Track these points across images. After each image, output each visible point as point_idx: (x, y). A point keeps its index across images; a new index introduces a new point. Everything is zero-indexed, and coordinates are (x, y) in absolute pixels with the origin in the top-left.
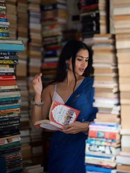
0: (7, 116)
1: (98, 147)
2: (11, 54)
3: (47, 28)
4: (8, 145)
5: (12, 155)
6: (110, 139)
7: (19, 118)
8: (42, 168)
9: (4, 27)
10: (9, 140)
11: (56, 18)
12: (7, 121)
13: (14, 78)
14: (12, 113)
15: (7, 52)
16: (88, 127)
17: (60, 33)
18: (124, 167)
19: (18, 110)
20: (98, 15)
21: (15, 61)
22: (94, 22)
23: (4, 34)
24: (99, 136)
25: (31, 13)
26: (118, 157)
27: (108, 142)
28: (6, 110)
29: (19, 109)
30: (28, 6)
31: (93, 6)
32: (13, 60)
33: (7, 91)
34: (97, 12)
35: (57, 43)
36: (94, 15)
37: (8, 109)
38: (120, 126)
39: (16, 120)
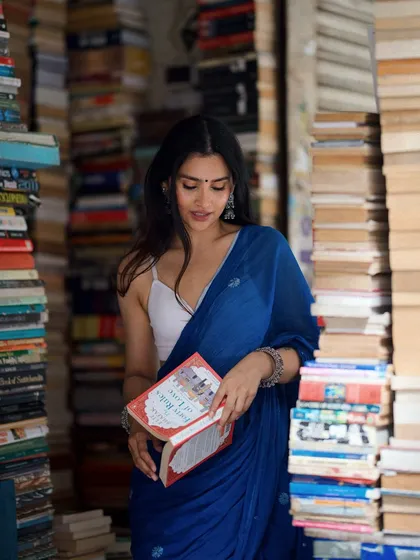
0: (11, 361)
1: (327, 427)
2: (21, 176)
3: (86, 102)
4: (15, 446)
5: (25, 479)
6: (361, 404)
7: (42, 366)
8: (108, 520)
9: (6, 91)
10: (18, 433)
11: (116, 74)
12: (12, 375)
13: (29, 247)
14: (26, 352)
15: (9, 169)
16: (299, 371)
17: (130, 121)
18: (403, 480)
19: (40, 345)
20: (253, 66)
21: (32, 197)
22: (241, 88)
23: (6, 114)
24: (330, 396)
25: (40, 57)
26: (384, 454)
27: (356, 413)
28: (10, 343)
29: (41, 341)
30: (32, 35)
31: (237, 40)
32: (27, 194)
33: (12, 287)
34: (250, 56)
35: (119, 151)
36: (240, 64)
37: (16, 339)
38: (390, 367)
39: (34, 373)
